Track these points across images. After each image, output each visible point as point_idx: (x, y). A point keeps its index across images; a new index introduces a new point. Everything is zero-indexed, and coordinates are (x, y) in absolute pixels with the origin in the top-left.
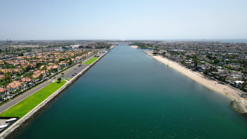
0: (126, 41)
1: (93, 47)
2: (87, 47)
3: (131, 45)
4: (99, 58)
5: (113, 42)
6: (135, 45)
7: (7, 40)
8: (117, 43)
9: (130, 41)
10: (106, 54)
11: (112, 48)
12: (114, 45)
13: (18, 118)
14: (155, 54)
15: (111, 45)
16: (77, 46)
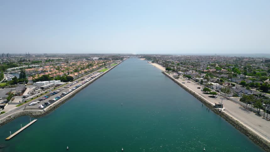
0: (137, 55)
1: (110, 59)
2: (105, 59)
3: (140, 58)
4: (117, 64)
5: (125, 55)
6: (143, 58)
7: (25, 53)
8: (128, 56)
9: (141, 55)
10: (118, 64)
11: (125, 60)
12: (126, 58)
13: (103, 72)
14: (153, 62)
15: (123, 58)
16: (97, 58)
